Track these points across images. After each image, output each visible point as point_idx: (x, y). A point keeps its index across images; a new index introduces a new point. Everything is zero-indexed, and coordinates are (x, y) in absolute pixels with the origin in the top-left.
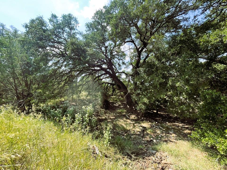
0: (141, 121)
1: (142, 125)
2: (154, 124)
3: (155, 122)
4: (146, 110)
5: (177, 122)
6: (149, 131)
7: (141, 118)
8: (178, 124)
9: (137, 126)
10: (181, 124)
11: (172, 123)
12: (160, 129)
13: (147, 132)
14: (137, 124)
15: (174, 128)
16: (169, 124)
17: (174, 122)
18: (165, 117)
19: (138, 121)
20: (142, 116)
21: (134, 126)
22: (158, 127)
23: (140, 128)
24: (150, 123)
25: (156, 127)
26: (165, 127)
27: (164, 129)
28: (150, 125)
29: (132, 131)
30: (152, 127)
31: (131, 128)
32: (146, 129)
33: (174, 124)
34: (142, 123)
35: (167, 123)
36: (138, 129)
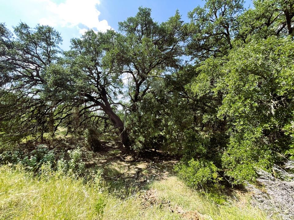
0: (138, 162)
1: (137, 167)
2: (150, 164)
3: (152, 162)
4: (143, 149)
5: (172, 160)
6: (143, 173)
7: (137, 159)
8: (173, 161)
9: (132, 168)
10: (175, 162)
11: (168, 161)
12: (156, 168)
13: (142, 173)
14: (133, 166)
15: (168, 166)
16: (166, 162)
17: (170, 160)
18: (163, 156)
19: (134, 163)
20: (139, 157)
21: (129, 168)
22: (154, 167)
23: (135, 170)
24: (146, 164)
25: (152, 167)
26: (161, 166)
27: (160, 169)
28: (147, 165)
29: (126, 175)
30: (148, 167)
31: (126, 170)
32: (142, 170)
33: (170, 162)
34: (138, 164)
35: (164, 161)
36: (133, 171)
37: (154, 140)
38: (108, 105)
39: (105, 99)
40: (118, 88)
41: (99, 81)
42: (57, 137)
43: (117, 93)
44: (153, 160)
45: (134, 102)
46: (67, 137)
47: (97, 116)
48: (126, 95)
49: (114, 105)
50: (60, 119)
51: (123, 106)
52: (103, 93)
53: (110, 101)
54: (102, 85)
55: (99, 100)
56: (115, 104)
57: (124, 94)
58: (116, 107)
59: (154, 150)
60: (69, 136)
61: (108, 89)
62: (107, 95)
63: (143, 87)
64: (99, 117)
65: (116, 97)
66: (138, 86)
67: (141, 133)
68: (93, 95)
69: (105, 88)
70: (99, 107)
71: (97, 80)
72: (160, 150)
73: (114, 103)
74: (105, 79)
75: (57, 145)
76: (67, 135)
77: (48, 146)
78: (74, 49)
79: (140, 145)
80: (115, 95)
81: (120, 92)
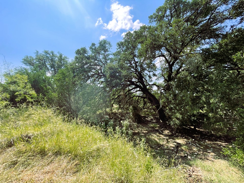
0: (176, 137)
1: (176, 141)
2: (190, 141)
3: (192, 139)
4: (180, 126)
5: (219, 141)
6: (183, 148)
7: (175, 134)
8: (220, 143)
9: (171, 142)
10: (224, 144)
11: (212, 141)
12: (197, 146)
13: (181, 148)
14: (171, 140)
15: (214, 147)
16: (209, 142)
17: (216, 141)
18: (206, 135)
19: (172, 137)
20: (177, 132)
21: (168, 141)
22: (194, 144)
23: (174, 144)
24: (185, 140)
25: (193, 145)
26: (204, 145)
27: (202, 147)
28: (186, 141)
29: (165, 146)
30: (188, 144)
31: (165, 143)
32: (181, 145)
33: (215, 142)
34: (176, 139)
35: (207, 141)
36: (172, 145)
37: (193, 118)
38: (145, 86)
39: (142, 82)
40: (152, 71)
41: (137, 68)
42: (114, 111)
43: (152, 76)
44: (193, 138)
45: (168, 82)
46: (119, 111)
47: (137, 96)
48: (159, 76)
49: (150, 87)
50: (114, 99)
51: (158, 86)
52: (141, 77)
53: (146, 83)
54: (140, 72)
55: (138, 84)
56: (151, 85)
57: (158, 76)
58: (151, 87)
59: (193, 127)
60: (120, 111)
61: (144, 74)
62: (143, 79)
63: (176, 67)
64: (139, 96)
65: (151, 80)
66: (171, 66)
67: (178, 110)
68: (134, 80)
69: (142, 74)
70: (138, 89)
71: (135, 68)
72: (200, 128)
73: (149, 85)
74: (141, 66)
75: (114, 117)
76: (119, 110)
77: (110, 117)
78: (119, 50)
79: (177, 122)
80: (150, 78)
81: (154, 75)
